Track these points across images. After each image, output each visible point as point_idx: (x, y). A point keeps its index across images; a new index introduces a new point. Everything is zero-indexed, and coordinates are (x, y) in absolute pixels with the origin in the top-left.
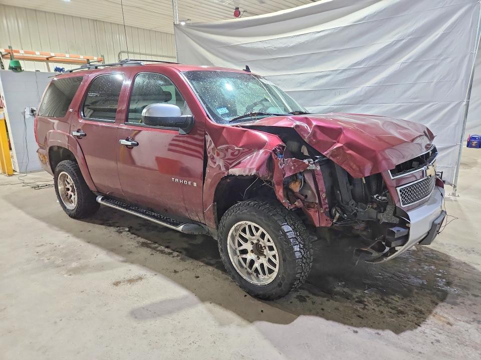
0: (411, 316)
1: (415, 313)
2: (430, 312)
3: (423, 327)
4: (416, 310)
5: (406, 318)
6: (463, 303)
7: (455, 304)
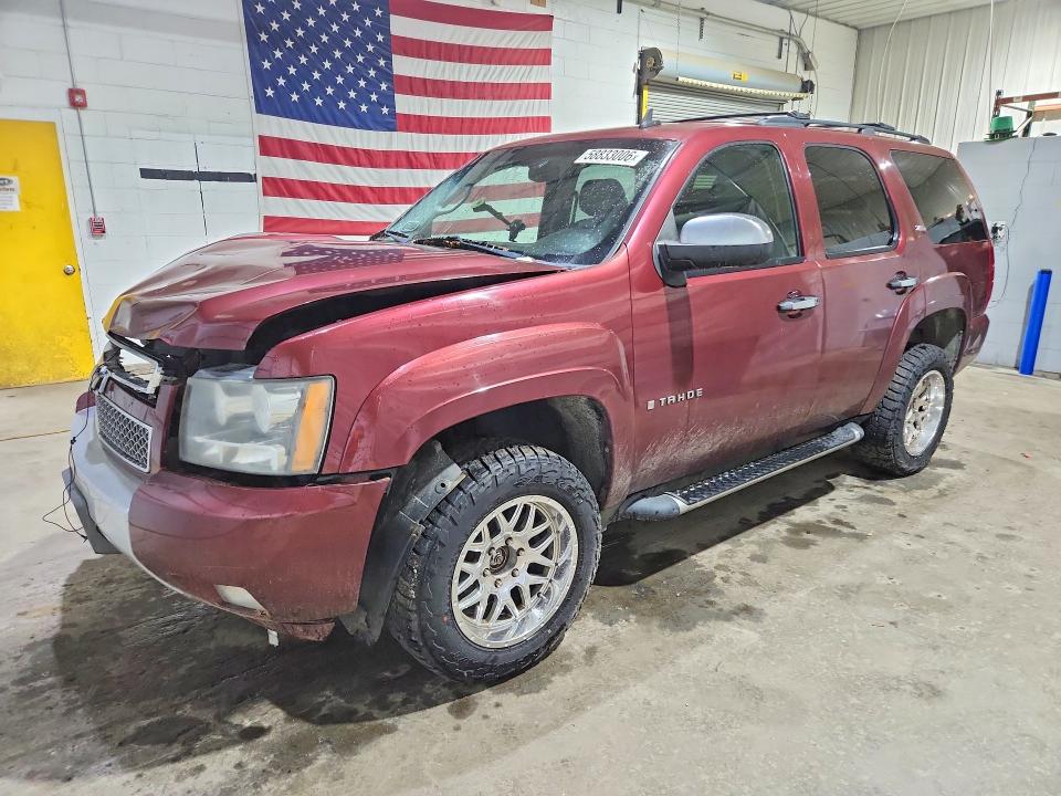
0: (88, 588)
1: (85, 594)
2: (64, 610)
3: (59, 586)
4: (88, 598)
5: (92, 581)
6: (17, 658)
7: (30, 648)
